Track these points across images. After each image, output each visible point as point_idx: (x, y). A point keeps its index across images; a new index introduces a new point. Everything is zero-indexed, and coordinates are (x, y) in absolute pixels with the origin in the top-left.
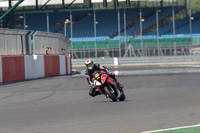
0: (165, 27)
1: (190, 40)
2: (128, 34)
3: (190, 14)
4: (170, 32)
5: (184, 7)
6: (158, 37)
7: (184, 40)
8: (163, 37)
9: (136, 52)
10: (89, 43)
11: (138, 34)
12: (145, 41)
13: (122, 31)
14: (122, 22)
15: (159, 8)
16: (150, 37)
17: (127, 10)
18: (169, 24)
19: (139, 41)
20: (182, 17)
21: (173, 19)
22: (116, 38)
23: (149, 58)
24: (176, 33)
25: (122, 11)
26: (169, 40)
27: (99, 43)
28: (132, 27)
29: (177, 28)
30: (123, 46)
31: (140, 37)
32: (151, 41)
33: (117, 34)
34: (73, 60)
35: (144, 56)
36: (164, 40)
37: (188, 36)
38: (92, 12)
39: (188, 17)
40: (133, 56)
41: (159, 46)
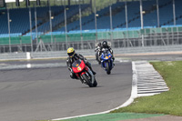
0: (73, 24)
1: (95, 35)
2: (39, 31)
3: (95, 11)
4: (77, 28)
5: (89, 5)
6: (66, 33)
7: (91, 34)
8: (71, 32)
9: (46, 46)
11: (48, 30)
12: (55, 37)
13: (34, 28)
14: (33, 19)
15: (67, 7)
16: (59, 33)
17: (38, 8)
18: (76, 20)
19: (49, 37)
20: (87, 14)
21: (80, 16)
22: (27, 35)
23: (58, 52)
24: (83, 29)
25: (33, 10)
26: (76, 35)
27: (13, 39)
28: (42, 25)
29: (84, 24)
30: (34, 41)
31: (50, 33)
32: (60, 36)
33: (29, 31)
35: (54, 50)
36: (72, 35)
37: (94, 31)
38: (6, 11)
39: (93, 14)
40: (43, 50)
41: (67, 40)
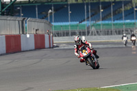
0: (117, 15)
1: (134, 24)
2: (92, 20)
3: (134, 6)
4: (121, 18)
5: (131, 2)
6: (112, 22)
7: (130, 24)
8: (116, 22)
9: (97, 32)
10: (66, 26)
11: (99, 20)
12: (104, 25)
13: (88, 18)
14: (88, 12)
15: (113, 2)
16: (107, 22)
17: (91, 3)
18: (120, 13)
19: (99, 25)
20: (129, 8)
21: (123, 9)
22: (83, 23)
23: (106, 36)
24: (125, 19)
26: (120, 24)
27: (72, 26)
28: (95, 15)
29: (126, 16)
30: (88, 28)
31: (100, 22)
32: (108, 25)
33: (84, 20)
34: (54, 38)
35: (103, 35)
36: (117, 24)
37: (133, 21)
38: (67, 5)
39: (133, 8)
40: (95, 35)
41: (113, 28)
